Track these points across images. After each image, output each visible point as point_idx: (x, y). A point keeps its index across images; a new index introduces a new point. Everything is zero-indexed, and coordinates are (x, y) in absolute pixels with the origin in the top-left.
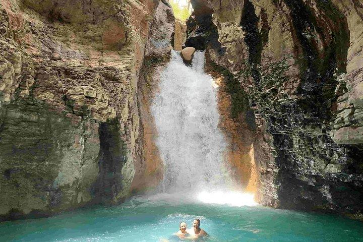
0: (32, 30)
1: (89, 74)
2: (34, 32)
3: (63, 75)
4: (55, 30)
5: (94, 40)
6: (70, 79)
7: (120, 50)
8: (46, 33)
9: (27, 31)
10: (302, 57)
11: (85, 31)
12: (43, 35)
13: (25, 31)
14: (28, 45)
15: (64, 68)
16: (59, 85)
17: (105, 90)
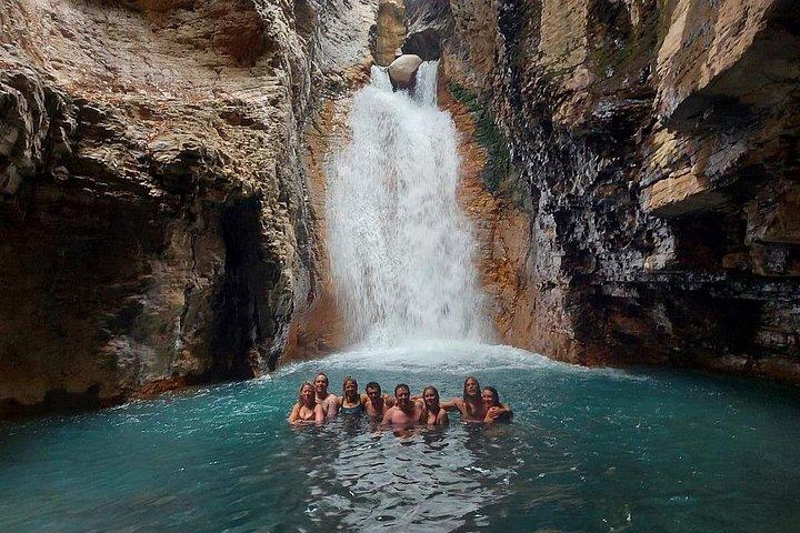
0: (63, 31)
1: (191, 114)
2: (67, 35)
3: (137, 117)
4: (110, 28)
5: (197, 47)
6: (152, 123)
7: (254, 65)
8: (94, 36)
9: (52, 33)
10: (601, 45)
11: (176, 27)
12: (87, 39)
13: (46, 32)
14: (60, 62)
15: (137, 104)
16: (128, 133)
17: (227, 143)
